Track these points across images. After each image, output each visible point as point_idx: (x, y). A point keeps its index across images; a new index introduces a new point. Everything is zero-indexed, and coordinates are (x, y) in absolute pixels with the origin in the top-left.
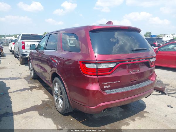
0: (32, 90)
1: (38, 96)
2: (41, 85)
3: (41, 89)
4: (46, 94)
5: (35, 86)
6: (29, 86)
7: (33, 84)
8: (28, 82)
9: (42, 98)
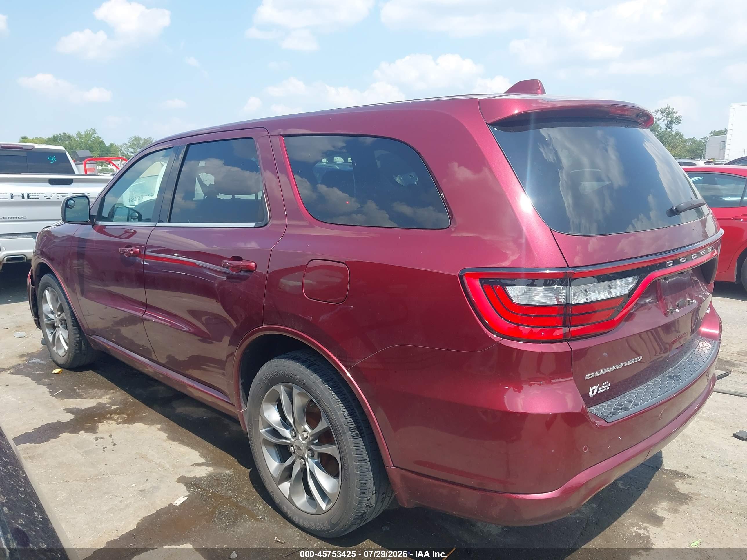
0: (93, 430)
1: (144, 457)
2: (131, 399)
3: (141, 420)
4: (182, 442)
5: (100, 406)
6: (69, 411)
7: (80, 396)
8: (49, 385)
9: (174, 466)
